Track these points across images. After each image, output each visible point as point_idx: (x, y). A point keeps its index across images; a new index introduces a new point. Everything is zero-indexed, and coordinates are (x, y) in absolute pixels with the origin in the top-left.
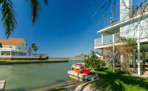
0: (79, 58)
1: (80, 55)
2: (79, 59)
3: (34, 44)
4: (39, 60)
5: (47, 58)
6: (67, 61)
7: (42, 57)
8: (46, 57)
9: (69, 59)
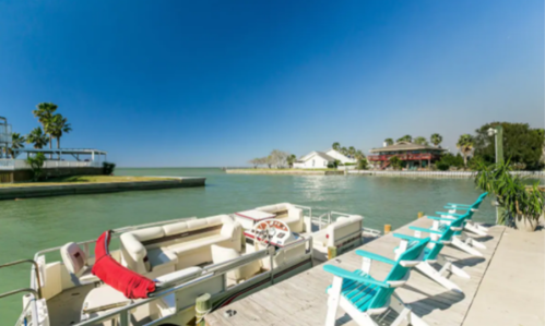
0: (266, 166)
1: (270, 157)
2: (264, 172)
3: (54, 108)
4: (17, 180)
5: (107, 169)
6: (199, 184)
7: (46, 165)
8: (101, 166)
9: (228, 171)
